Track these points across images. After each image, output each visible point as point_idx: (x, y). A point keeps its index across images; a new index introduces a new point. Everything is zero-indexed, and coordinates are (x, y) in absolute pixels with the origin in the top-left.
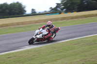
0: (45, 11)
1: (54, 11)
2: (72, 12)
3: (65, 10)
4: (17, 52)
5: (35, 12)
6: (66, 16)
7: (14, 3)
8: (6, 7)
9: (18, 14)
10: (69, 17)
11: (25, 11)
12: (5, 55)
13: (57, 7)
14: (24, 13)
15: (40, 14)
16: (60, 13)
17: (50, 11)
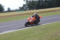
0: (16, 9)
1: (22, 9)
2: (33, 9)
3: (28, 8)
5: (10, 10)
6: (29, 12)
10: (31, 13)
11: (4, 9)
13: (23, 6)
14: (3, 11)
15: (13, 11)
16: (25, 10)
17: (19, 9)
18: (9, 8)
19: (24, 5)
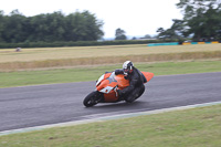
0: (148, 37)
1: (167, 36)
2: (210, 41)
3: (192, 35)
4: (72, 127)
5: (124, 37)
6: (194, 50)
7: (78, 14)
8: (59, 20)
9: (85, 38)
11: (102, 34)
12: (45, 132)
13: (174, 28)
15: (134, 42)
16: (181, 43)
17: (157, 37)
18: (119, 31)
19: (176, 21)
